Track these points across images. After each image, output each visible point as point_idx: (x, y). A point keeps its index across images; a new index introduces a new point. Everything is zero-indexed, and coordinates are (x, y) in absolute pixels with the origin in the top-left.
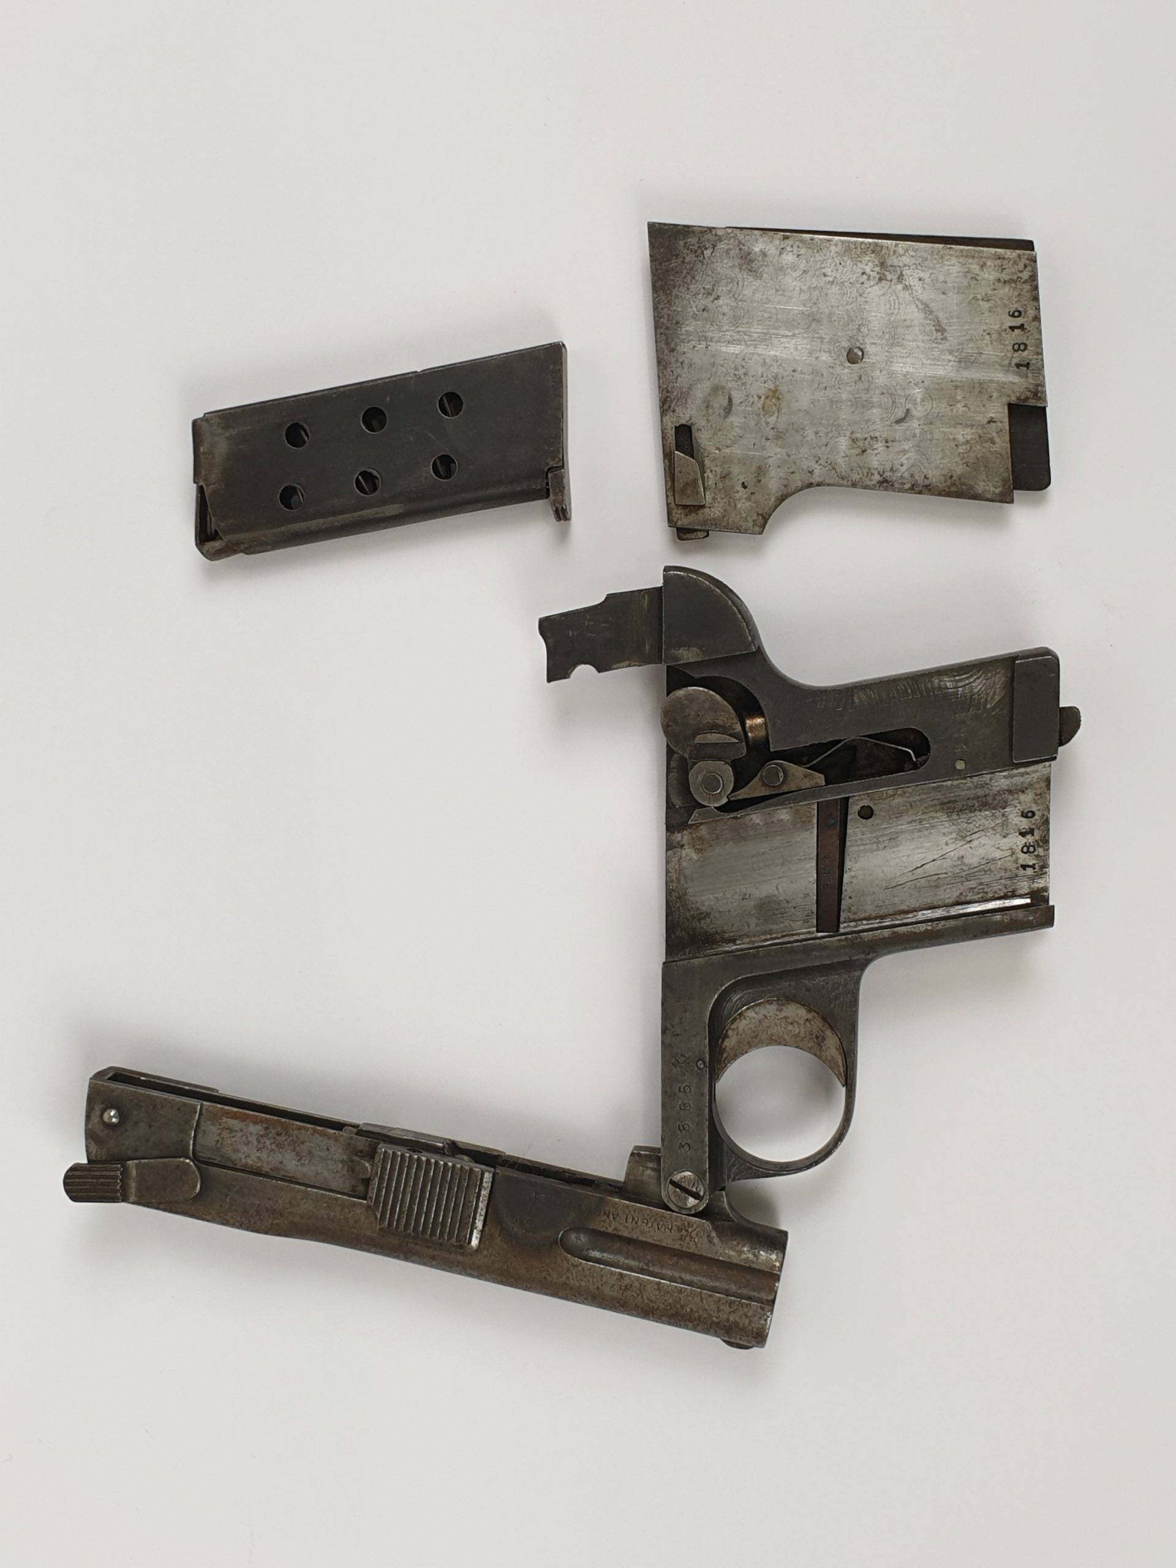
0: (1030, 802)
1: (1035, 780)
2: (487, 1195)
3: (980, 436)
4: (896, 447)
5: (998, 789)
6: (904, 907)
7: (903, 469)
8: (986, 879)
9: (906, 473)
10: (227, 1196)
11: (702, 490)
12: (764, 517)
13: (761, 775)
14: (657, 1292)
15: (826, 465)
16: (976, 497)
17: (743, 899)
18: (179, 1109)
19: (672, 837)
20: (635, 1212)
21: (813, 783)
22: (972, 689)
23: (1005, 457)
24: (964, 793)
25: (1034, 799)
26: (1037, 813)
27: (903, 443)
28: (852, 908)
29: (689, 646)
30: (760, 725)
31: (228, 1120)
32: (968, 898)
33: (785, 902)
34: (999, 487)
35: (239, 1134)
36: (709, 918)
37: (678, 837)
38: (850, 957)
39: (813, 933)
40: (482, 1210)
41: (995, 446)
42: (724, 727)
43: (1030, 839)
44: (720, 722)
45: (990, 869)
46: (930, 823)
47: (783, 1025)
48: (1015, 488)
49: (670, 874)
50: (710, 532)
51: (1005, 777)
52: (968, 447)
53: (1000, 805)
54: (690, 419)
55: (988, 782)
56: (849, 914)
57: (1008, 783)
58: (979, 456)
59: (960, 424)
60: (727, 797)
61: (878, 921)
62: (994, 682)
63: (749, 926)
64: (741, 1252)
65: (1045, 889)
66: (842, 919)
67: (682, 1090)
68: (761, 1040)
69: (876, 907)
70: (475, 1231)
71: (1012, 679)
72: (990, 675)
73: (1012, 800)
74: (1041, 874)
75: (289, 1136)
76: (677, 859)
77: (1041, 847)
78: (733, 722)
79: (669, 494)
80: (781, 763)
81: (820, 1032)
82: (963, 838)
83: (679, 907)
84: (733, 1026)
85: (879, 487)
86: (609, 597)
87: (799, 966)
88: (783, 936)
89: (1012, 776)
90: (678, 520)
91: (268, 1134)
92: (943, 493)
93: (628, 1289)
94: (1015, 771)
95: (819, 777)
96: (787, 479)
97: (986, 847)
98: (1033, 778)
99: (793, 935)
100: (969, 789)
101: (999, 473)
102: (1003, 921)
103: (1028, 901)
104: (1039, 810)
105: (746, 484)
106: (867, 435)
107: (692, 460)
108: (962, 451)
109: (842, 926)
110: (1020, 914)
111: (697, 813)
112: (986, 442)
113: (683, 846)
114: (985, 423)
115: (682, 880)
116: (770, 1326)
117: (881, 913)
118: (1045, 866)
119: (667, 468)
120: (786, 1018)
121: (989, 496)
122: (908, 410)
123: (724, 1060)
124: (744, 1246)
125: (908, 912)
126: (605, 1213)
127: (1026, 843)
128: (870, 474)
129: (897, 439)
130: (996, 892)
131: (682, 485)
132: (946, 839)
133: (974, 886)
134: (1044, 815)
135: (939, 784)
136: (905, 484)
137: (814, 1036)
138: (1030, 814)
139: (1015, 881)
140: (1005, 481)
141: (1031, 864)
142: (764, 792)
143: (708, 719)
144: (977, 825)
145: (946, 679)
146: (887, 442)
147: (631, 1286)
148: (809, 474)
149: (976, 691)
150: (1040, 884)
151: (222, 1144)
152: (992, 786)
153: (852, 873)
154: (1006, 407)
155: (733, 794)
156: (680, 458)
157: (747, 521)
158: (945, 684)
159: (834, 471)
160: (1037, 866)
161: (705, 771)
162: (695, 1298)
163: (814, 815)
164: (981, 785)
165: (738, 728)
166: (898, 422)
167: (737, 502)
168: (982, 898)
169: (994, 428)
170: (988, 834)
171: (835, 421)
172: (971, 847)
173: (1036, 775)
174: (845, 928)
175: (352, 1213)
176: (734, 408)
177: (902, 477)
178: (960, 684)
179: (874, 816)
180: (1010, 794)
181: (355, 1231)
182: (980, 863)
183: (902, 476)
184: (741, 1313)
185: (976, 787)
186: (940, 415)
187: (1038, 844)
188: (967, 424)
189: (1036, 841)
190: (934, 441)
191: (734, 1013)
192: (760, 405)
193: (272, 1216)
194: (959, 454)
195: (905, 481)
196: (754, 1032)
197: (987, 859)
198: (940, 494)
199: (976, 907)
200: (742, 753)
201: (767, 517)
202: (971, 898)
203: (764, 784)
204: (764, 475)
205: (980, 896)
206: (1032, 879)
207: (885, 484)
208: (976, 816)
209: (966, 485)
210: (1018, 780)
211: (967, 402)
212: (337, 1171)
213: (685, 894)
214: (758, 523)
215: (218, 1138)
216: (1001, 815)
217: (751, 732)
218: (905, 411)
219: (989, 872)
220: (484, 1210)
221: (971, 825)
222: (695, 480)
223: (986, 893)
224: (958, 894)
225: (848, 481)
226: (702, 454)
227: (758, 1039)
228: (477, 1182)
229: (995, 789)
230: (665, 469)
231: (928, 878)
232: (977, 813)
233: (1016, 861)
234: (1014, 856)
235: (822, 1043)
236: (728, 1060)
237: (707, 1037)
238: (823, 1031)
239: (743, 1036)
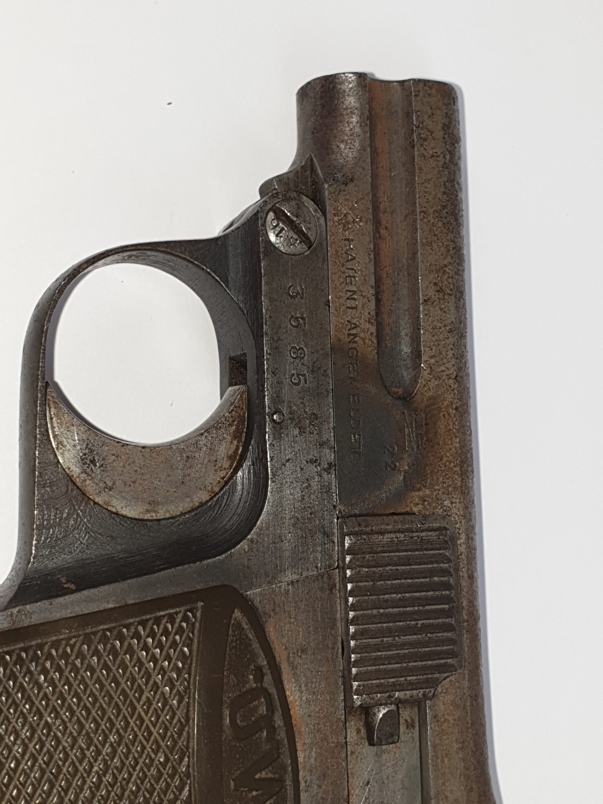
81: (89, 470)
84: (222, 474)
124: (343, 132)
126: (352, 341)
175: (447, 717)
181: (468, 704)
235: (85, 454)
236: (228, 421)
237: (269, 460)
238: (85, 472)
239: (206, 460)
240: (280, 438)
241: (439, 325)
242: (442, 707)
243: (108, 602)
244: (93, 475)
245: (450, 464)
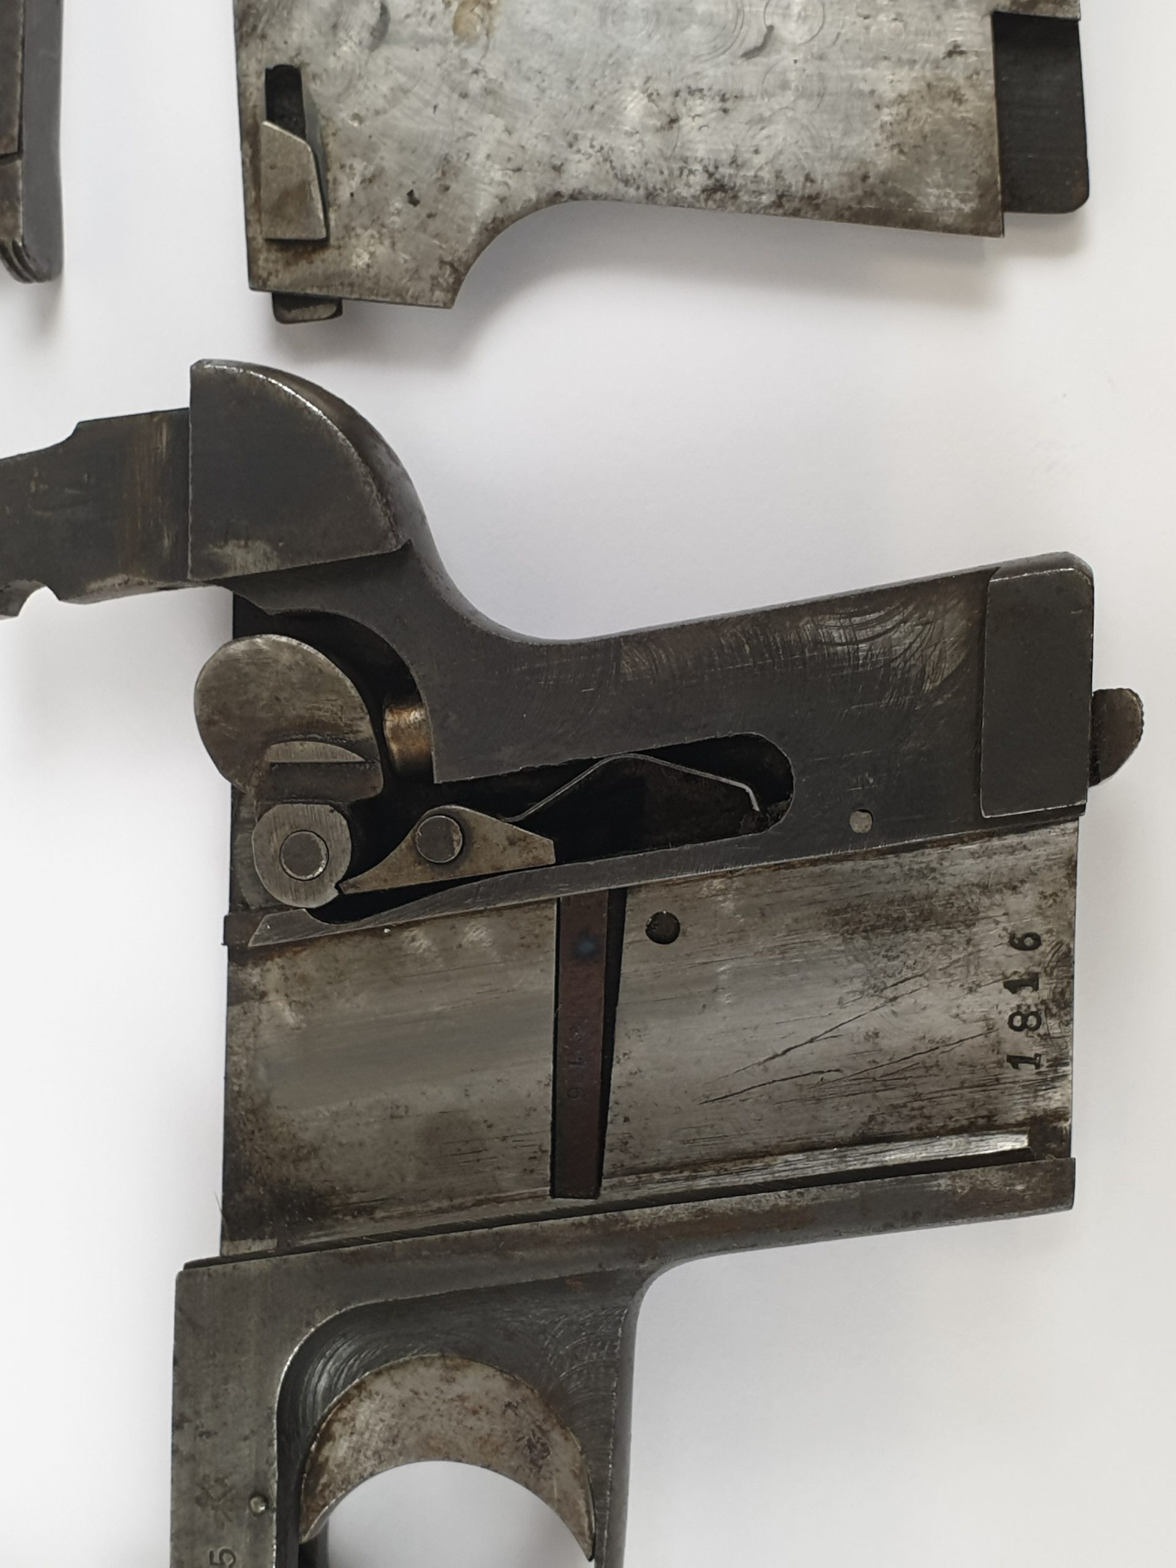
0: (1031, 912)
1: (1041, 863)
3: (929, 86)
4: (744, 111)
5: (958, 881)
6: (745, 1145)
7: (758, 160)
8: (927, 1087)
9: (767, 169)
11: (320, 206)
12: (455, 270)
13: (413, 838)
15: (590, 151)
16: (919, 222)
17: (392, 1117)
19: (241, 976)
21: (527, 858)
22: (888, 649)
23: (985, 131)
24: (880, 889)
25: (1040, 907)
26: (1044, 937)
27: (758, 101)
28: (631, 1142)
29: (246, 537)
30: (419, 725)
32: (887, 1129)
33: (483, 1126)
34: (971, 200)
36: (317, 1157)
37: (253, 975)
38: (600, 1266)
39: (543, 1197)
41: (962, 108)
42: (335, 727)
43: (1029, 997)
44: (324, 715)
45: (937, 1065)
46: (806, 956)
47: (455, 1415)
48: (1007, 207)
49: (235, 1058)
50: (344, 302)
51: (973, 854)
52: (903, 109)
53: (961, 918)
54: (298, 54)
55: (934, 865)
56: (622, 1156)
57: (981, 867)
58: (927, 128)
59: (886, 58)
60: (337, 887)
61: (686, 1174)
62: (942, 632)
63: (403, 1180)
65: (1063, 1114)
66: (607, 1167)
67: (216, 1559)
68: (404, 1446)
69: (683, 1142)
71: (982, 623)
72: (931, 613)
73: (989, 908)
74: (1053, 1080)
76: (251, 1024)
77: (1053, 1016)
78: (354, 715)
79: (251, 218)
80: (458, 812)
81: (539, 1435)
82: (879, 990)
83: (253, 1133)
84: (344, 1414)
85: (706, 200)
86: (84, 429)
87: (483, 1284)
88: (479, 1203)
89: (990, 854)
90: (270, 274)
92: (847, 214)
94: (996, 842)
95: (543, 845)
96: (506, 184)
97: (928, 1012)
98: (1037, 857)
99: (498, 1201)
100: (893, 879)
101: (971, 168)
102: (954, 1193)
103: (1021, 1142)
104: (1050, 931)
105: (416, 195)
106: (680, 85)
107: (299, 140)
108: (887, 118)
109: (605, 1183)
110: (994, 1177)
111: (268, 922)
112: (942, 97)
113: (263, 995)
114: (941, 56)
115: (262, 1073)
117: (695, 1155)
118: (1061, 1060)
119: (247, 161)
120: (462, 1398)
121: (948, 220)
122: (771, 28)
123: (322, 1491)
125: (750, 1156)
127: (1019, 1007)
128: (686, 172)
129: (746, 94)
130: (951, 1118)
131: (276, 197)
132: (838, 992)
133: (900, 1102)
134: (1060, 943)
135: (825, 867)
136: (761, 194)
137: (525, 1442)
138: (1029, 941)
139: (993, 1093)
140: (984, 188)
141: (1031, 1055)
142: (420, 876)
143: (298, 708)
144: (910, 962)
145: (832, 622)
146: (723, 99)
148: (553, 174)
149: (899, 649)
150: (1054, 1100)
152: (943, 875)
153: (631, 1066)
154: (988, 21)
155: (351, 881)
156: (273, 137)
157: (420, 278)
158: (830, 634)
159: (608, 165)
160: (1044, 1061)
161: (287, 828)
163: (551, 933)
164: (919, 871)
165: (366, 729)
166: (750, 54)
167: (397, 235)
168: (919, 1129)
169: (961, 66)
170: (936, 984)
171: (610, 56)
172: (894, 1013)
173: (1041, 852)
174: (612, 1187)
176: (391, 28)
177: (756, 179)
178: (862, 634)
179: (679, 938)
180: (983, 893)
182: (914, 1048)
183: (756, 176)
185: (908, 876)
186: (842, 39)
187: (1048, 1010)
188: (899, 59)
189: (1043, 1002)
190: (827, 98)
191: (344, 1387)
192: (448, 21)
194: (882, 126)
195: (763, 187)
196: (390, 1428)
197: (931, 1041)
198: (839, 217)
199: (906, 1149)
200: (374, 788)
201: (461, 269)
202: (895, 1128)
203: (420, 860)
204: (456, 175)
205: (913, 1124)
206: (1034, 1088)
207: (719, 195)
208: (906, 941)
209: (898, 196)
210: (1002, 863)
211: (901, 10)
213: (267, 1102)
214: (441, 280)
216: (963, 940)
217: (396, 738)
218: (765, 30)
219: (934, 1071)
221: (896, 962)
222: (304, 186)
223: (929, 1117)
224: (866, 1119)
225: (638, 188)
226: (322, 129)
227: (399, 1445)
229: (950, 884)
230: (243, 163)
231: (799, 1081)
232: (911, 934)
233: (996, 1047)
234: (993, 1034)
235: (543, 1458)
236: (331, 1491)
237: (275, 1442)
238: (544, 1432)
239: (366, 1436)
240: (257, 1474)
243: (522, 1259)
244: (533, 1428)
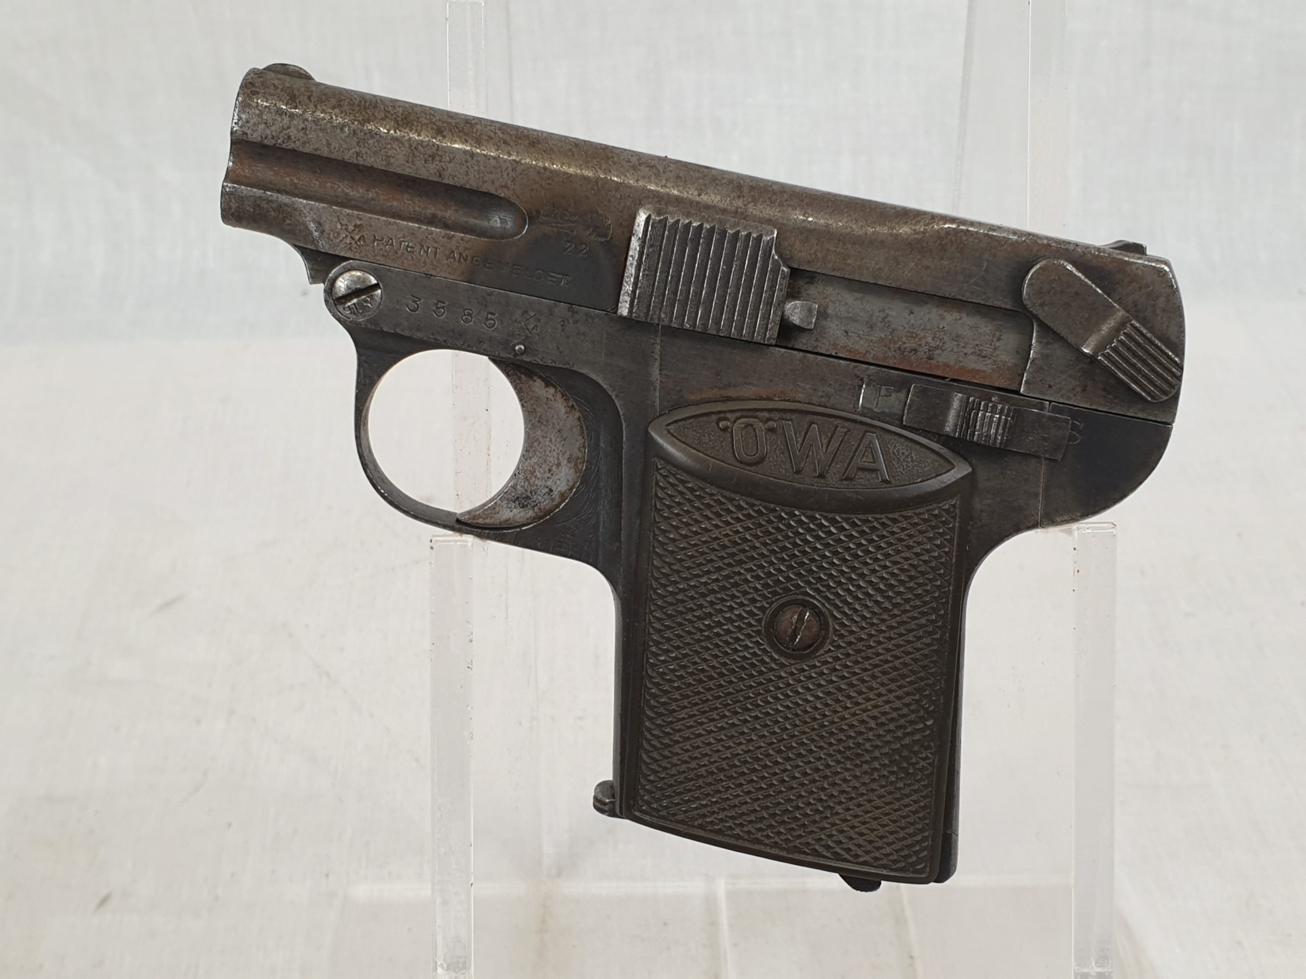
2: (625, 284)
10: (986, 271)
14: (390, 153)
18: (1050, 386)
20: (425, 263)
31: (984, 368)
35: (968, 350)
40: (632, 264)
47: (550, 459)
64: (279, 212)
70: (640, 236)
75: (899, 348)
81: (532, 504)
84: (558, 396)
91: (930, 350)
93: (430, 156)
116: (235, 110)
123: (517, 376)
126: (465, 260)
137: (530, 496)
147: (426, 161)
151: (993, 336)
162: (337, 145)
175: (812, 252)
184: (273, 128)
191: (574, 399)
193: (924, 245)
196: (547, 421)
212: (833, 302)
215: (998, 344)
220: (628, 263)
228: (638, 304)
235: (519, 505)
236: (516, 380)
238: (533, 507)
239: (545, 406)
240: (538, 350)
241: (464, 168)
242: (803, 254)
244: (537, 501)
245: (594, 190)
